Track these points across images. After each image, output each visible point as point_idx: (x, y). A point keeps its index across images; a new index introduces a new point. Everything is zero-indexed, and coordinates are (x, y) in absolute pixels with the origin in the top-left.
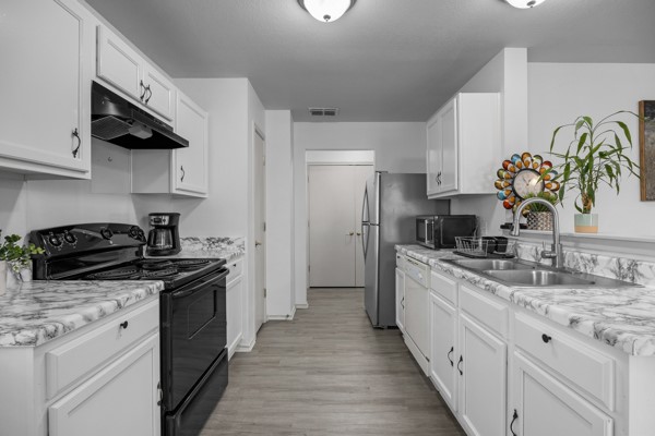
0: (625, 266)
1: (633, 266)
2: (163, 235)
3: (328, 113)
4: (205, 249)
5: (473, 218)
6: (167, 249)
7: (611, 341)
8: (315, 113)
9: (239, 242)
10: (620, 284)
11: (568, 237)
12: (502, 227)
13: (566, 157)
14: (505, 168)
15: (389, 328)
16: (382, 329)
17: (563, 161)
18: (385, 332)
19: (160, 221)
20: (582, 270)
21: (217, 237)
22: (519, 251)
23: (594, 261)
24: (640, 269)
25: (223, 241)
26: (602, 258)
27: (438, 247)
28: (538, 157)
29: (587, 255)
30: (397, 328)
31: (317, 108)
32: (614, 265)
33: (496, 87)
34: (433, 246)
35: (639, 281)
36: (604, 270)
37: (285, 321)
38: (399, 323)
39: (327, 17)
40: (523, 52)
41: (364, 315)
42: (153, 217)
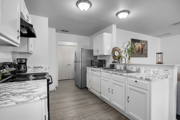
0: (138, 69)
1: (139, 69)
2: (23, 66)
3: (66, 31)
4: (33, 70)
5: (105, 60)
6: (24, 71)
7: (149, 80)
8: (63, 31)
9: (45, 68)
10: (137, 72)
11: (127, 64)
12: (112, 62)
13: (126, 49)
14: (113, 50)
15: (84, 88)
16: (82, 89)
17: (125, 49)
18: (83, 89)
19: (22, 61)
20: (130, 70)
21: (37, 66)
22: (116, 67)
23: (132, 68)
24: (140, 69)
25: (39, 67)
26: (134, 68)
27: (98, 67)
28: (118, 48)
29: (131, 67)
30: (87, 88)
31: (64, 29)
32: (136, 69)
33: (110, 32)
34: (97, 67)
35: (140, 71)
36: (134, 70)
37: (54, 91)
38: (87, 86)
39: (84, 10)
40: (115, 26)
41: (76, 86)
42: (19, 60)
